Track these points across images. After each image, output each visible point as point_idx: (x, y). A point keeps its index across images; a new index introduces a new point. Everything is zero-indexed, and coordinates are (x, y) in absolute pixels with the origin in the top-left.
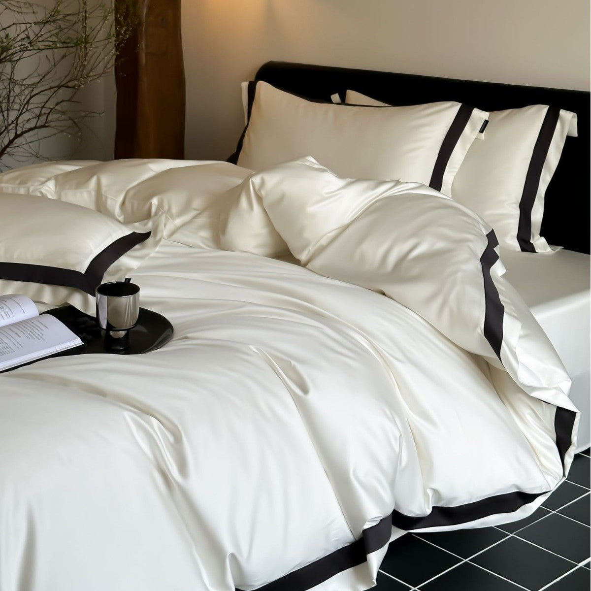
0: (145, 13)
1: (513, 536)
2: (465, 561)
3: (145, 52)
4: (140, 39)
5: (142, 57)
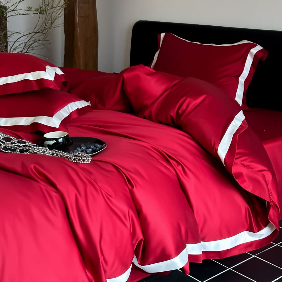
1: (255, 257)
3: (78, 15)
4: (75, 9)
5: (77, 18)
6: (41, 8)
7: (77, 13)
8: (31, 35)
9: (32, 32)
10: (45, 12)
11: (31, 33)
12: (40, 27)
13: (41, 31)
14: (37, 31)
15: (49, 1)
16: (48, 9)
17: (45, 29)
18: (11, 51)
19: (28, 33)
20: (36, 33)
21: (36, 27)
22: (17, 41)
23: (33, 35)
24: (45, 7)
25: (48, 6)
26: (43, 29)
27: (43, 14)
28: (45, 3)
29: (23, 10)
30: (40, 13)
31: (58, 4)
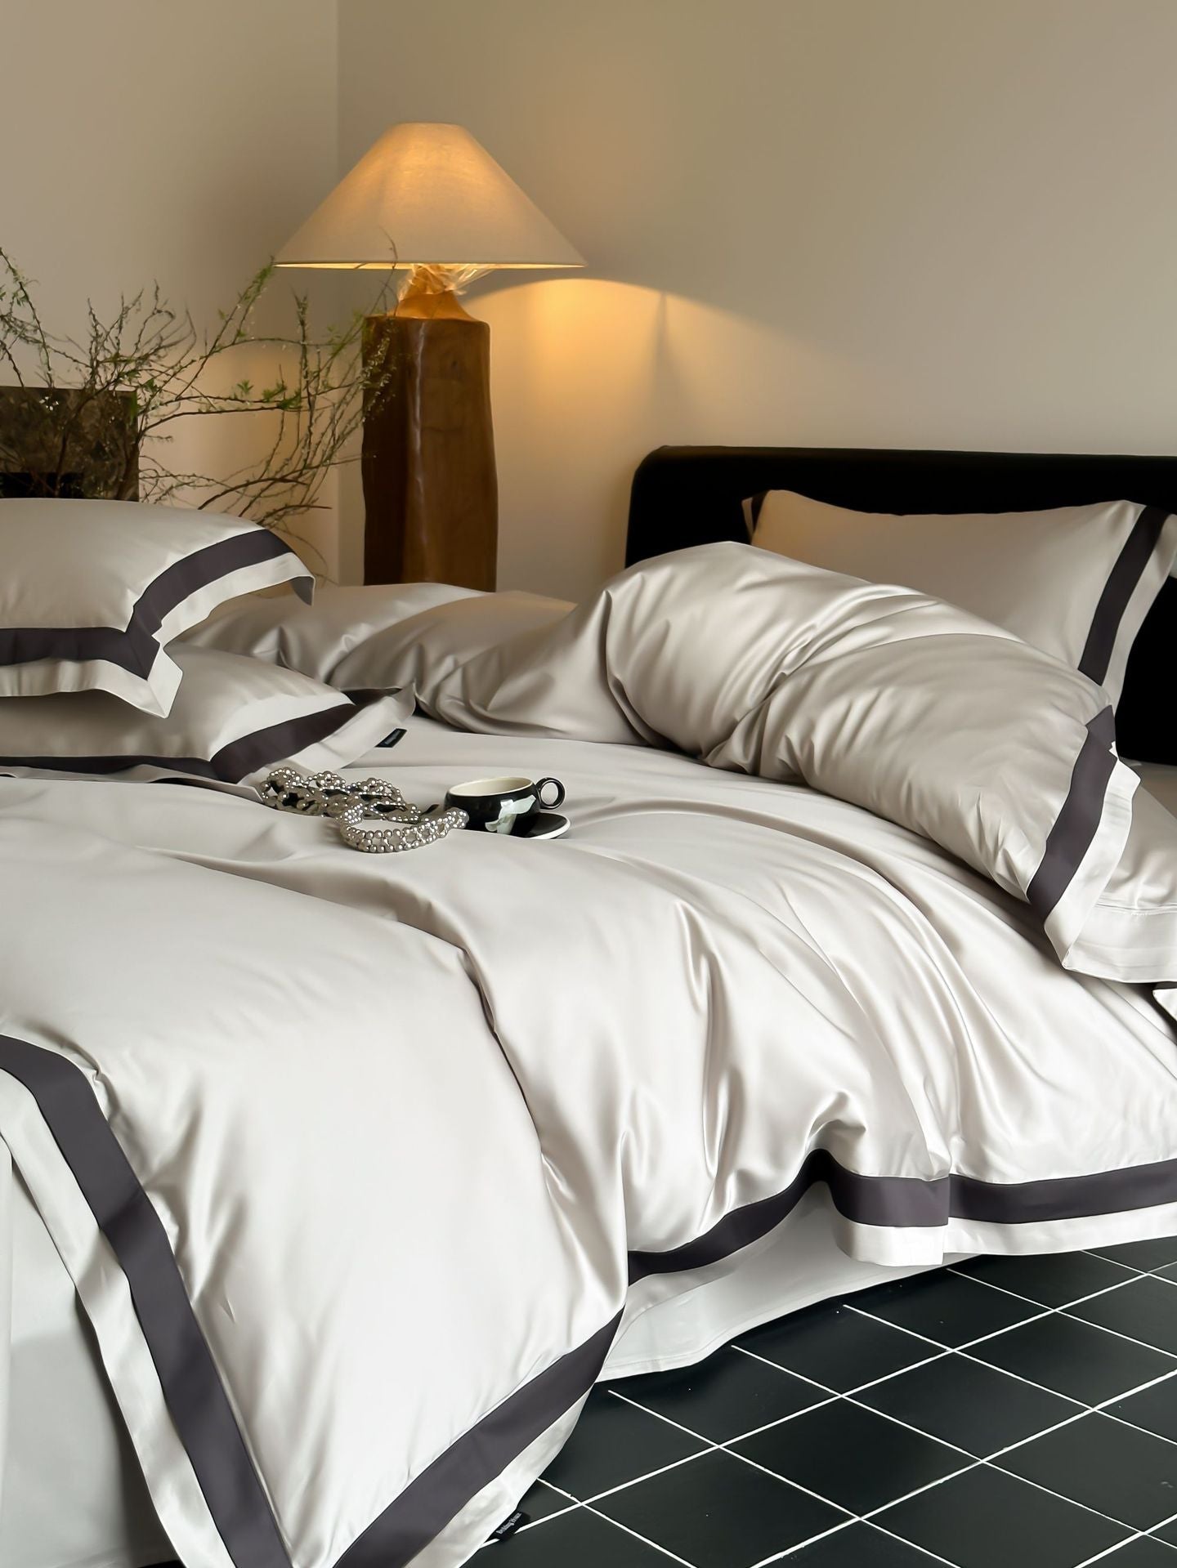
0: (421, 348)
3: (419, 423)
4: (410, 399)
5: (415, 435)
6: (283, 389)
7: (414, 414)
8: (254, 489)
9: (257, 478)
10: (305, 403)
11: (251, 480)
12: (288, 460)
13: (294, 472)
14: (277, 472)
15: (322, 361)
16: (317, 392)
17: (306, 467)
19: (245, 483)
20: (275, 480)
21: (271, 460)
23: (263, 490)
24: (307, 382)
25: (316, 379)
26: (300, 466)
27: (298, 409)
28: (306, 366)
29: (218, 398)
30: (283, 406)
31: (346, 375)
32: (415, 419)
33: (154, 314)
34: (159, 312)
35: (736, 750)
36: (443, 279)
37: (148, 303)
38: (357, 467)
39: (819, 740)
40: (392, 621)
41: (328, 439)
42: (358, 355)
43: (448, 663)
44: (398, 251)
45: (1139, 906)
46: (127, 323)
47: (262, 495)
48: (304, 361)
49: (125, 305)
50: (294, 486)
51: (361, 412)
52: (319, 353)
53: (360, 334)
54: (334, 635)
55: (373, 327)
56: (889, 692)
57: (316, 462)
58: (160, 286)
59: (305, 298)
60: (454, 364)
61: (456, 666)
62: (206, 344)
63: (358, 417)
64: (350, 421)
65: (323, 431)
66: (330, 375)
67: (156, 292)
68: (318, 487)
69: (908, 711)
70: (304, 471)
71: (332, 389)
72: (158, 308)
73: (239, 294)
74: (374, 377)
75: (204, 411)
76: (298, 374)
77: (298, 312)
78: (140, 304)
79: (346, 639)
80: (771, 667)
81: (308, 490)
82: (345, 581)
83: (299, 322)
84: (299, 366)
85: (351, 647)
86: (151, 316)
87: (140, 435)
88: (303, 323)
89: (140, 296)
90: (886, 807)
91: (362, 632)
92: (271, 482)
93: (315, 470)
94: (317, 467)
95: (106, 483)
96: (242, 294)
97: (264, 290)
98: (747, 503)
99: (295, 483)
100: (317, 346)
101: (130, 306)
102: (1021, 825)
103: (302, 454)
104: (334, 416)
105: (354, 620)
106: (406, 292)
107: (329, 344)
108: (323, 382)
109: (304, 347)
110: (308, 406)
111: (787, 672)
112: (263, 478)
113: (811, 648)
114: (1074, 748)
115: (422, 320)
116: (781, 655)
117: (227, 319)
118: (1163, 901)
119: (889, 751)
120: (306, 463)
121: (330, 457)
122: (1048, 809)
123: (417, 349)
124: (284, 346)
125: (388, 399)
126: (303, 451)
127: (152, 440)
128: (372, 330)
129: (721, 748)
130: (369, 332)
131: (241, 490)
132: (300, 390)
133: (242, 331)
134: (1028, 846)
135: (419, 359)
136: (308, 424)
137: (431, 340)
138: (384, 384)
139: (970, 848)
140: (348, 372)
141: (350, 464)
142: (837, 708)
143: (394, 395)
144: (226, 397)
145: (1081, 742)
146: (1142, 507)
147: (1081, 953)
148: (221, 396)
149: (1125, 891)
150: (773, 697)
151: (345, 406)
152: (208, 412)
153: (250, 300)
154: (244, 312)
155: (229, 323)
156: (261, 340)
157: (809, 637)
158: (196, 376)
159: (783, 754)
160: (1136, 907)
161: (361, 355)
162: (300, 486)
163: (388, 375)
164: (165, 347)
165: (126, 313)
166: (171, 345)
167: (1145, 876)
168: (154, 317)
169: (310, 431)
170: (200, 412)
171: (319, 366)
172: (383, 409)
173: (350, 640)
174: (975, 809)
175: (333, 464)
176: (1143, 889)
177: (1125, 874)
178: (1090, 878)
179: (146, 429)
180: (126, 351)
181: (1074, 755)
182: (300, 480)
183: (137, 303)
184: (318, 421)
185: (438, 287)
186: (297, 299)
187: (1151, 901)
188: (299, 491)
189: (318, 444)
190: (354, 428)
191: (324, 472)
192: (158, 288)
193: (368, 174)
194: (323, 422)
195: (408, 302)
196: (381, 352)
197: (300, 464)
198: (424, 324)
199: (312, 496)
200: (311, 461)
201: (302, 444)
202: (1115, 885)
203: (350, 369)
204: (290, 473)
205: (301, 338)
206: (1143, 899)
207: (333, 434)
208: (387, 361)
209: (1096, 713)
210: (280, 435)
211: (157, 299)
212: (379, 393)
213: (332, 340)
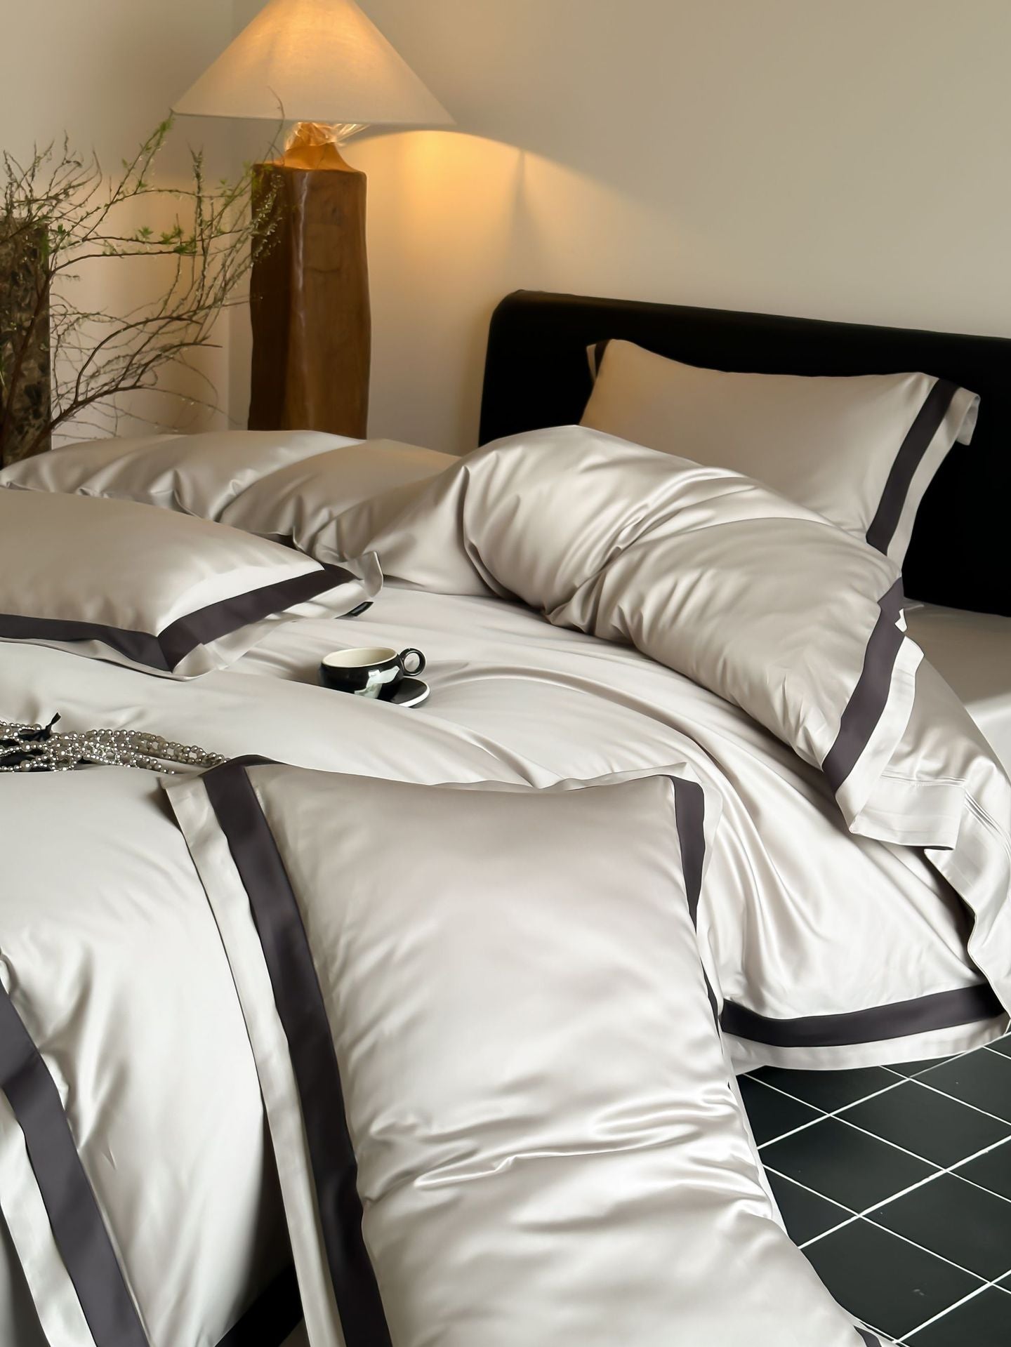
0: (304, 197)
1: (910, 1081)
2: (828, 1115)
3: (302, 267)
4: (294, 244)
5: (299, 274)
6: (179, 233)
7: (298, 257)
8: (153, 327)
9: (155, 317)
10: (199, 249)
11: (151, 318)
12: (183, 300)
13: (188, 312)
14: (173, 311)
15: (215, 210)
16: (211, 238)
17: (199, 308)
18: (81, 381)
19: (144, 320)
20: (172, 319)
21: (168, 299)
22: (103, 346)
23: (161, 328)
24: (202, 229)
25: (210, 227)
26: (194, 308)
27: (193, 254)
28: (200, 214)
29: (121, 239)
30: (179, 250)
31: (237, 221)
32: (298, 262)
33: (63, 164)
34: (68, 162)
35: (574, 612)
36: (326, 132)
37: (58, 154)
38: (246, 310)
39: (647, 613)
40: (274, 467)
41: (220, 283)
42: (248, 203)
43: (323, 515)
44: (284, 109)
45: (917, 777)
46: (38, 171)
47: (160, 332)
48: (199, 210)
49: (37, 155)
50: (188, 324)
51: (250, 257)
52: (212, 204)
53: (250, 187)
54: (222, 480)
55: (262, 176)
56: (710, 574)
57: (210, 301)
58: (69, 137)
59: (200, 154)
60: (334, 211)
61: (331, 519)
62: (111, 190)
63: (248, 261)
64: (240, 265)
65: (216, 276)
66: (222, 221)
67: (66, 143)
68: (211, 327)
69: (726, 593)
70: (198, 311)
71: (224, 233)
72: (67, 159)
73: (141, 146)
74: (262, 227)
75: (108, 253)
76: (193, 221)
77: (194, 166)
78: (51, 154)
79: (233, 483)
80: (607, 542)
81: (201, 329)
82: (234, 425)
83: (195, 175)
84: (195, 215)
85: (238, 491)
86: (61, 166)
87: (49, 274)
88: (198, 176)
89: (51, 147)
90: (704, 677)
91: (247, 477)
92: (168, 320)
93: (207, 310)
94: (210, 307)
95: (19, 305)
96: (144, 146)
97: (164, 143)
98: (591, 349)
99: (189, 322)
100: (211, 198)
101: (42, 156)
102: (820, 705)
103: (196, 296)
104: (226, 262)
105: (241, 466)
106: (292, 142)
107: (222, 196)
108: (216, 228)
109: (199, 198)
110: (202, 252)
111: (622, 547)
112: (160, 316)
113: (644, 524)
114: (868, 627)
115: (305, 171)
116: (618, 529)
117: (130, 167)
118: (938, 774)
119: (708, 630)
120: (199, 304)
121: (221, 300)
122: (843, 688)
123: (301, 197)
124: (181, 198)
125: (274, 245)
126: (197, 293)
127: (60, 278)
128: (260, 181)
129: (562, 610)
130: (258, 182)
131: (140, 327)
132: (195, 236)
133: (143, 182)
134: (825, 725)
135: (302, 205)
136: (202, 268)
137: (313, 188)
138: (271, 232)
139: (774, 720)
140: (239, 218)
141: (238, 306)
142: (664, 585)
143: (279, 242)
144: (128, 238)
145: (874, 620)
146: (935, 380)
147: (865, 819)
148: (124, 238)
149: (906, 764)
150: (609, 569)
151: (235, 253)
152: (112, 255)
153: (151, 151)
154: (144, 164)
155: (132, 171)
156: (160, 191)
157: (642, 515)
158: (101, 220)
159: (615, 621)
160: (915, 778)
161: (251, 202)
162: (193, 325)
163: (274, 224)
164: (74, 187)
165: (39, 162)
166: (79, 185)
167: (924, 751)
168: (64, 166)
169: (203, 275)
170: (104, 255)
171: (212, 215)
172: (269, 254)
173: (237, 484)
174: (781, 687)
175: (224, 306)
176: (922, 763)
177: (907, 749)
178: (877, 752)
179: (56, 269)
180: (39, 194)
181: (868, 633)
182: (194, 319)
183: (48, 154)
184: (211, 265)
185: (321, 139)
186: (193, 153)
187: (928, 774)
188: (193, 329)
189: (211, 288)
190: (244, 271)
191: (216, 314)
192: (67, 138)
193: (258, 36)
194: (214, 268)
195: (294, 152)
196: (268, 205)
197: (194, 306)
198: (307, 174)
199: (206, 333)
200: (204, 304)
201: (196, 286)
202: (898, 758)
203: (240, 216)
204: (186, 313)
205: (197, 190)
206: (921, 772)
207: (225, 276)
208: (274, 208)
209: (888, 587)
210: (177, 277)
211: (66, 149)
212: (266, 241)
213: (225, 192)
